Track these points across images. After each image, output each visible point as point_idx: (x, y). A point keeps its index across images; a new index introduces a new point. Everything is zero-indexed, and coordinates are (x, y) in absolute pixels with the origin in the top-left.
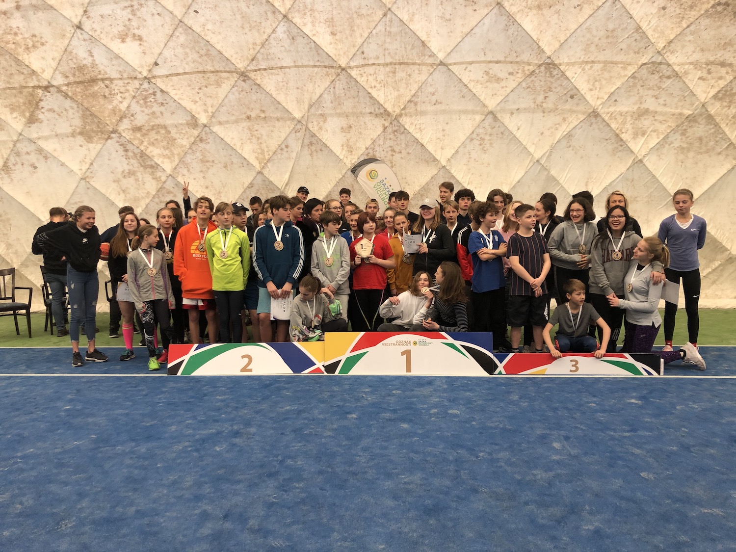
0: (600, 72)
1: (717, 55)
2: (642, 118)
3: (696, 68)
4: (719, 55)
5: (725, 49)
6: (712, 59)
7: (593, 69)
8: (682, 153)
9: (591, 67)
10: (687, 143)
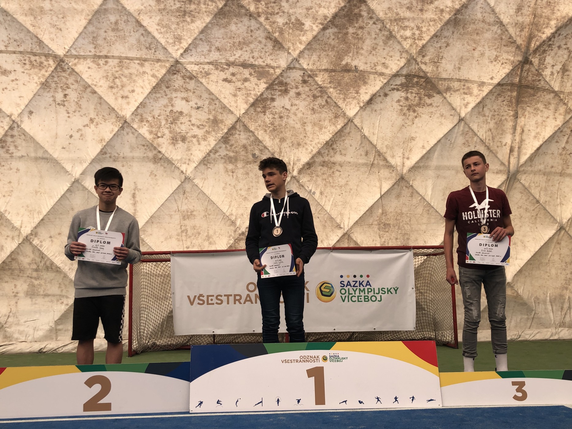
0: (117, 69)
1: (235, 55)
2: (177, 122)
3: (217, 69)
4: (237, 56)
5: (241, 49)
6: (232, 59)
7: (109, 64)
8: (231, 162)
9: (106, 62)
10: (233, 152)
